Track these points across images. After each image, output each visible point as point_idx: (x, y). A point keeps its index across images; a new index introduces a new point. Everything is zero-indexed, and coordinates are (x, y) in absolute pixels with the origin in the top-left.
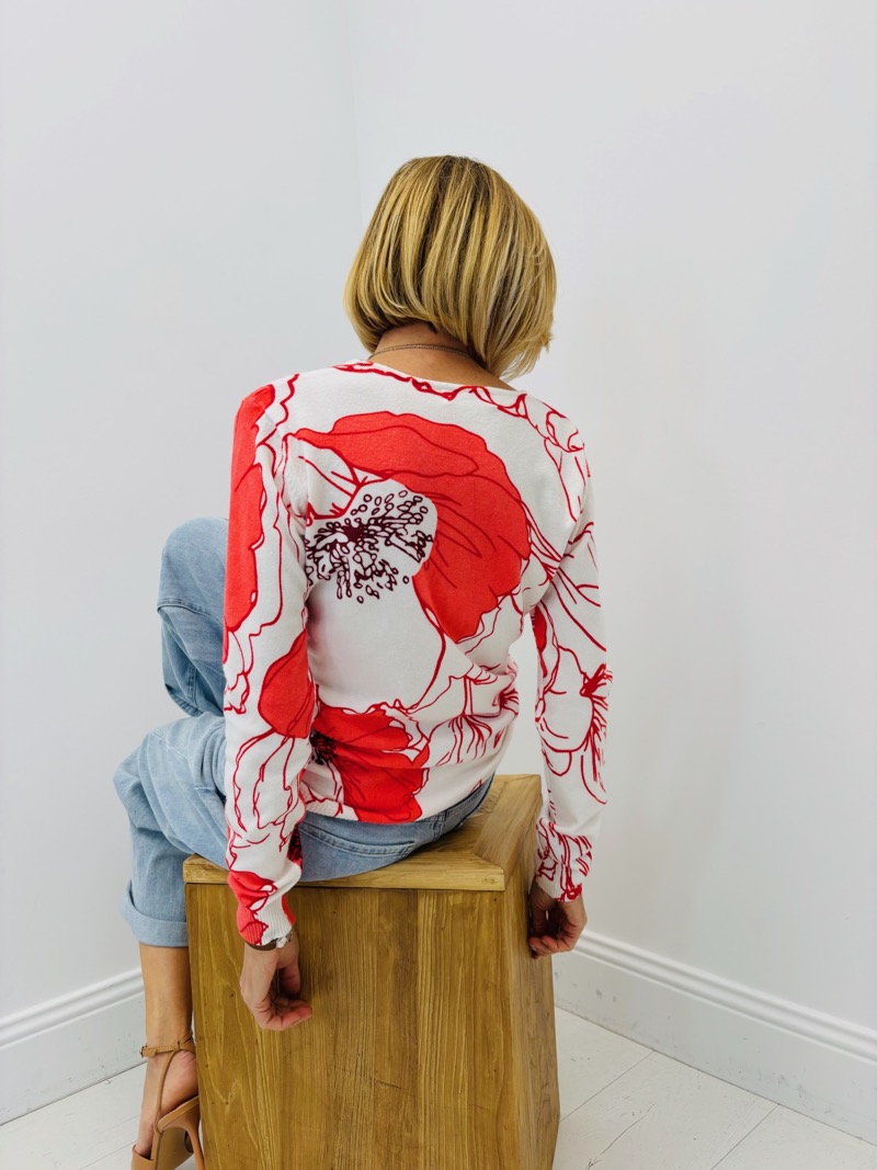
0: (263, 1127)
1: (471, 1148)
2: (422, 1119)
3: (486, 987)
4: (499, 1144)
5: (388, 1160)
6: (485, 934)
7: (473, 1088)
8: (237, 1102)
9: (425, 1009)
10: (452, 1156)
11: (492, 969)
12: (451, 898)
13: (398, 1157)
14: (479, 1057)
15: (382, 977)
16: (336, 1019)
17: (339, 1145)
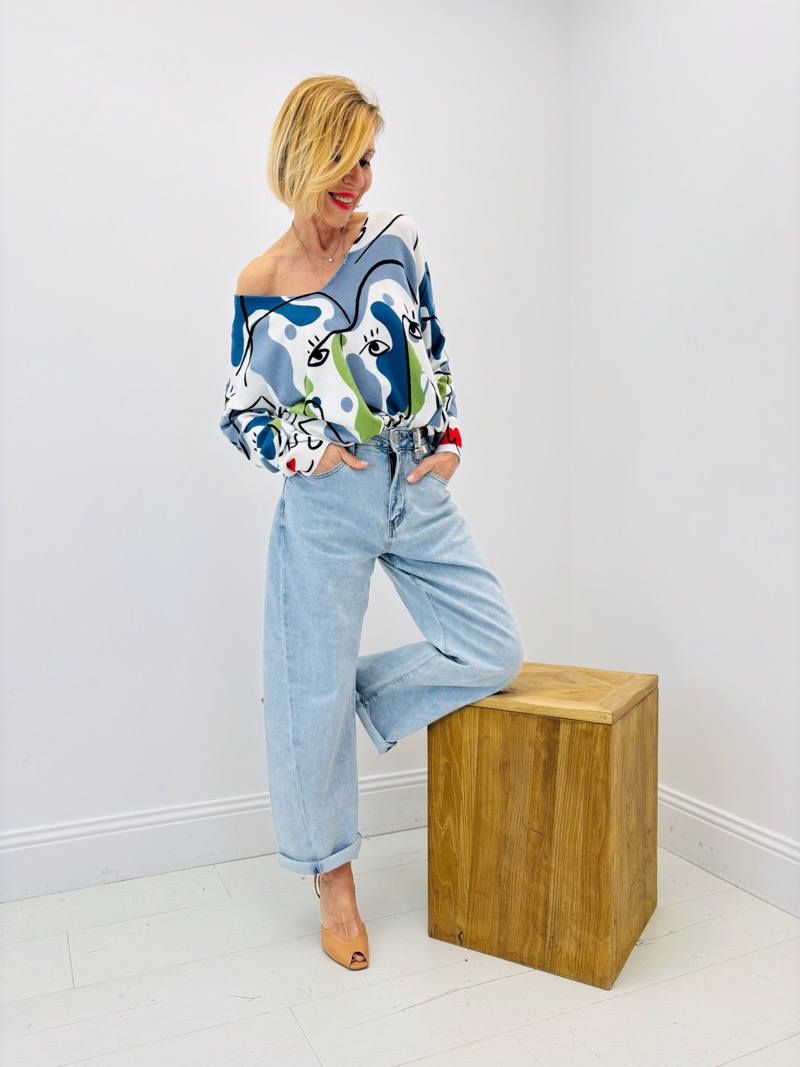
0: (462, 846)
1: (582, 875)
2: (554, 854)
3: (597, 781)
4: (599, 875)
5: (532, 876)
6: (599, 749)
7: (585, 840)
8: (448, 831)
9: (560, 790)
10: (571, 878)
11: (602, 771)
13: (539, 875)
14: (590, 822)
15: (536, 768)
16: (508, 789)
17: (505, 863)
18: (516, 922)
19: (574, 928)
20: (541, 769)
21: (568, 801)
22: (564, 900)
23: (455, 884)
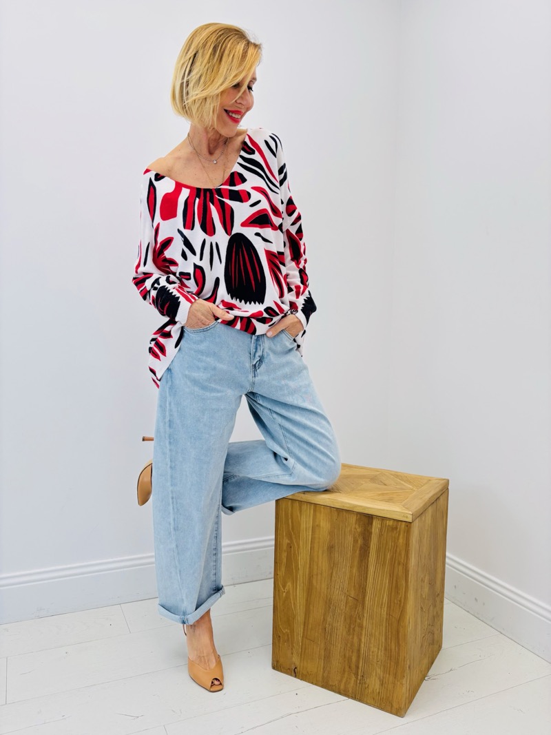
0: (298, 605)
1: (386, 633)
2: (365, 615)
3: (399, 564)
4: (398, 634)
5: (349, 630)
6: (401, 540)
7: (389, 607)
8: (288, 593)
9: (371, 569)
10: (377, 634)
11: (403, 556)
12: (388, 522)
13: (354, 629)
14: (393, 594)
15: (354, 551)
16: (333, 565)
17: (329, 619)
18: (336, 663)
19: (379, 671)
20: (358, 552)
21: (377, 578)
22: (372, 649)
23: (292, 631)
